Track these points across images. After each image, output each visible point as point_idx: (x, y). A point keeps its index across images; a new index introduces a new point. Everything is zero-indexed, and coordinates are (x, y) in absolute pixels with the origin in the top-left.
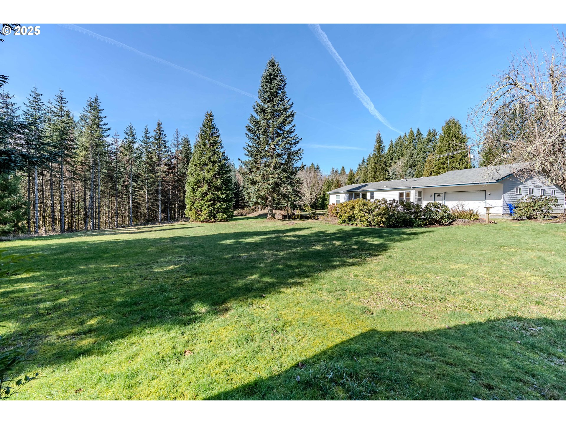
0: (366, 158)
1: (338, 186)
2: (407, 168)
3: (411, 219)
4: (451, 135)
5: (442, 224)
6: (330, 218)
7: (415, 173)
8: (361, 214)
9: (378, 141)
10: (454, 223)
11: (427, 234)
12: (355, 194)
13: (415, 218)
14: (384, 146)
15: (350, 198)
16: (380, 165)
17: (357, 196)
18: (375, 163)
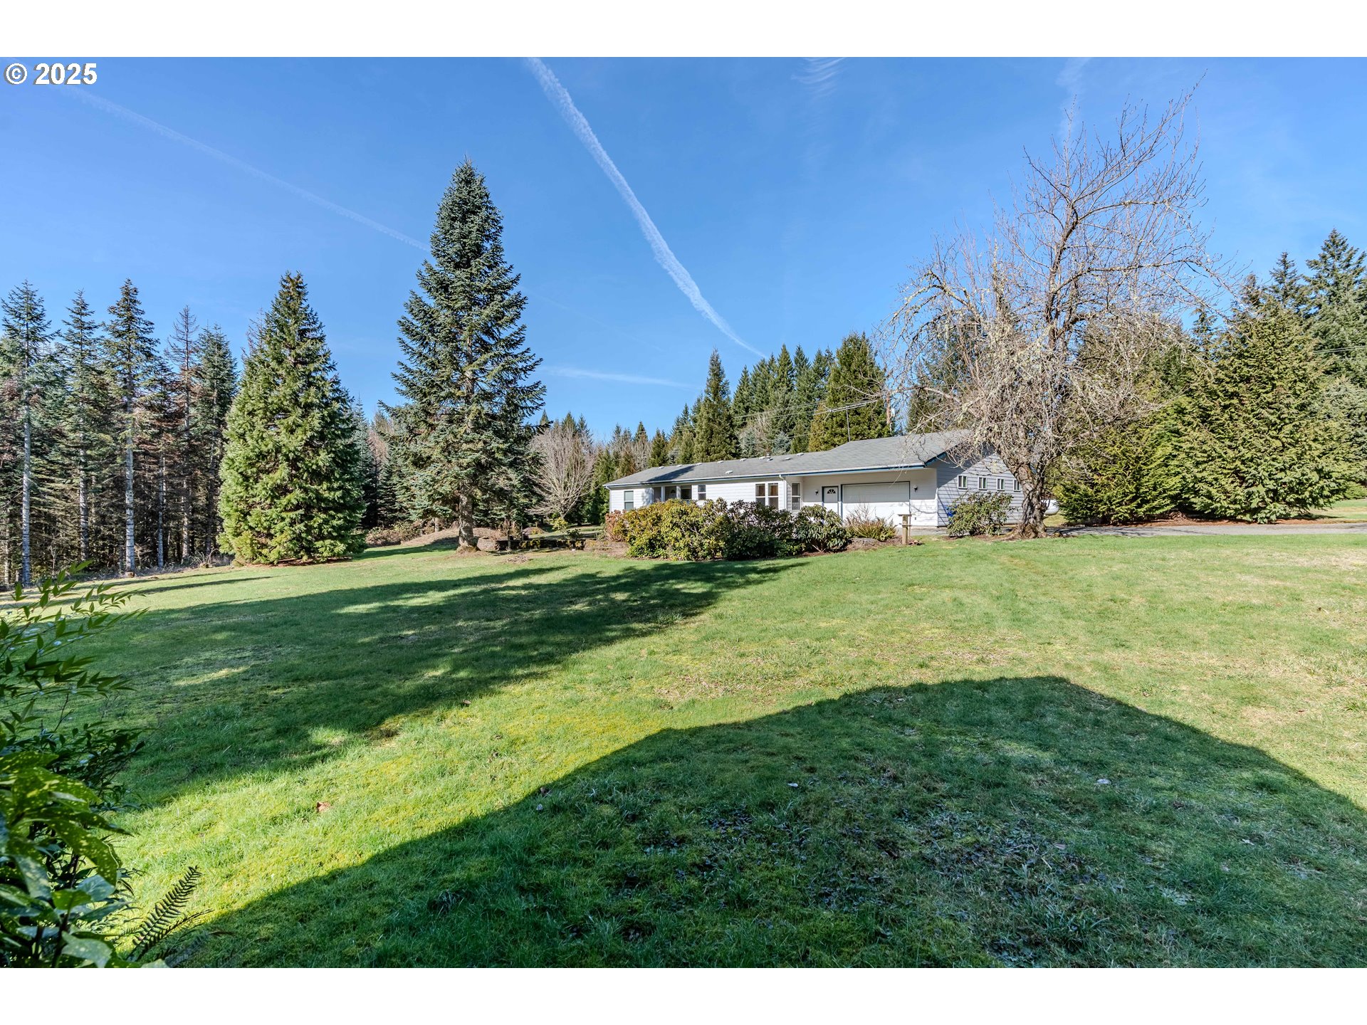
0: (691, 407)
1: (629, 469)
2: (777, 430)
3: (772, 541)
4: (853, 367)
5: (828, 550)
6: (610, 544)
7: (791, 442)
8: (676, 533)
9: (713, 370)
10: (849, 546)
11: (797, 569)
12: (667, 489)
13: (781, 539)
14: (727, 383)
15: (656, 496)
16: (720, 424)
17: (670, 492)
18: (709, 419)
